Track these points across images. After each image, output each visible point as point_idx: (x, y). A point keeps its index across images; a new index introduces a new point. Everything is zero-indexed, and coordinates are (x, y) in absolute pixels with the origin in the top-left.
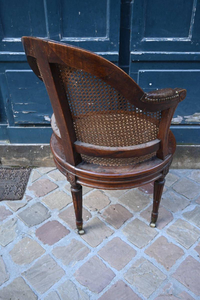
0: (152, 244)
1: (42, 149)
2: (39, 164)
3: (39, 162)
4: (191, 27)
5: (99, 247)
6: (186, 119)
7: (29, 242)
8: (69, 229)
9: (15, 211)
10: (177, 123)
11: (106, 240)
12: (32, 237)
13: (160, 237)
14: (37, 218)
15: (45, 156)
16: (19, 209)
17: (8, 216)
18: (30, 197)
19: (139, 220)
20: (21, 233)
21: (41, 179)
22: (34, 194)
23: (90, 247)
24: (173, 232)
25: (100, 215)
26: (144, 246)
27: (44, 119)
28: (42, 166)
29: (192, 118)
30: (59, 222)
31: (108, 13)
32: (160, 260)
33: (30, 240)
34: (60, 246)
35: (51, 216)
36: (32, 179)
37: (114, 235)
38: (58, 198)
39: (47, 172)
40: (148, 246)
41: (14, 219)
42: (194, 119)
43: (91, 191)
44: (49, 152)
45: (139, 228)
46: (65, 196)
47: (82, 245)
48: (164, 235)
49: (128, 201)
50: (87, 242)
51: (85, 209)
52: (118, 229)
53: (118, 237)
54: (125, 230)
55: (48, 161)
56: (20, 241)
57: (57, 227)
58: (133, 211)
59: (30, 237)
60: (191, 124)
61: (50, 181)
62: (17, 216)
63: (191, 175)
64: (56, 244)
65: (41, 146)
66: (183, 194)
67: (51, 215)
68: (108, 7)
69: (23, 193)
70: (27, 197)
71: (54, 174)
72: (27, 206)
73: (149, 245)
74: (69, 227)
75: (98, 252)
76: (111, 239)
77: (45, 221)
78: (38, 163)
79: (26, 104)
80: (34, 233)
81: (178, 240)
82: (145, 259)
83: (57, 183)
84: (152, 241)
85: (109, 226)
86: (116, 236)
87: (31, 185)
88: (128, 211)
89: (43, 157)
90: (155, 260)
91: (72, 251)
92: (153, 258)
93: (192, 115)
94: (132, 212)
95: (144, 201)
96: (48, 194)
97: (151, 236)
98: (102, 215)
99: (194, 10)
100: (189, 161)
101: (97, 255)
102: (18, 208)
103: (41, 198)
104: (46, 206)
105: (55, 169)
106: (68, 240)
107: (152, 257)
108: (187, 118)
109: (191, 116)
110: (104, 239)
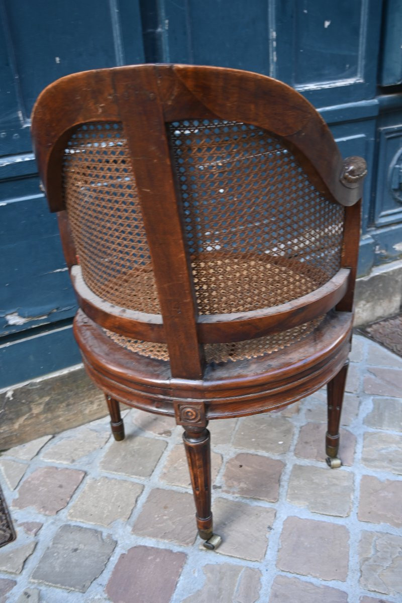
1: (11, 399)
2: (6, 443)
3: (5, 436)
4: (271, 68)
5: (271, 555)
8: (181, 549)
9: (18, 572)
11: (272, 533)
13: (362, 480)
14: (87, 562)
15: (18, 415)
16: (25, 562)
17: (8, 594)
18: (32, 523)
19: (301, 466)
21: (32, 473)
22: (40, 513)
23: (253, 563)
24: (376, 460)
25: (223, 491)
26: (350, 508)
27: (7, 322)
28: (15, 443)
30: (145, 547)
32: (396, 521)
34: (189, 597)
35: (119, 542)
36: (8, 483)
37: (280, 516)
38: (103, 497)
39: (35, 453)
41: (30, 592)
43: (165, 452)
44: (30, 402)
45: (314, 481)
46: (117, 487)
47: (235, 570)
48: (364, 473)
49: (253, 440)
50: (238, 557)
51: (182, 493)
52: (278, 500)
53: (292, 517)
54: (294, 497)
55: (29, 425)
57: (149, 558)
58: (278, 455)
61: (57, 468)
62: (32, 580)
64: (175, 596)
65: (5, 393)
67: (115, 540)
69: (7, 522)
70: (25, 527)
71: (56, 450)
72: (39, 547)
73: (357, 504)
74: (175, 545)
75: (276, 567)
76: (282, 527)
77: (111, 559)
78: (4, 438)
80: (105, 599)
81: (394, 469)
82: (371, 532)
83: (77, 466)
84: (356, 492)
85: (255, 503)
86: (285, 517)
87: (17, 496)
88: (268, 458)
89: (14, 421)
90: (388, 524)
91: (223, 592)
92: (382, 523)
94: (276, 457)
95: (283, 428)
96: (74, 496)
97: (345, 485)
98: (225, 488)
99: (273, 36)
101: (279, 573)
102: (22, 561)
103: (64, 514)
104: (89, 527)
105: (50, 440)
106: (196, 575)
107: (379, 522)
110: (268, 533)
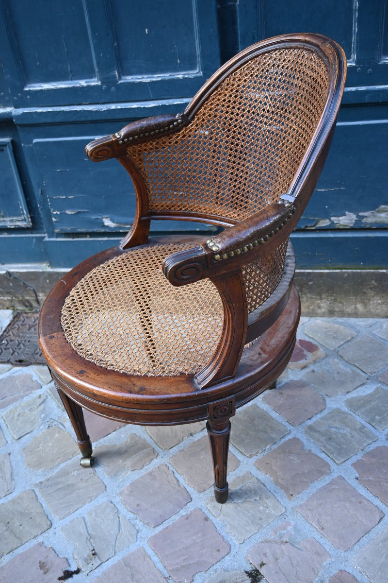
0: (272, 450)
4: (353, 39)
5: (174, 450)
6: (363, 218)
7: (57, 435)
9: (46, 383)
10: (346, 226)
11: (189, 438)
12: (64, 426)
13: (290, 440)
17: (33, 392)
19: (259, 407)
20: (48, 419)
23: (159, 449)
24: (319, 432)
26: (257, 453)
27: (103, 223)
29: (375, 216)
31: (196, 27)
32: (280, 480)
33: (59, 432)
34: (107, 445)
40: (263, 453)
41: (42, 396)
42: (381, 217)
45: (254, 422)
47: (145, 446)
48: (299, 436)
50: (155, 440)
56: (43, 433)
59: (61, 427)
60: (374, 227)
62: (48, 391)
63: (382, 330)
64: (101, 440)
66: (356, 364)
68: (195, 15)
73: (266, 453)
75: (169, 459)
76: (199, 438)
79: (70, 197)
81: (324, 446)
82: (253, 476)
84: (275, 446)
90: (272, 479)
91: (126, 454)
92: (268, 475)
93: (374, 209)
97: (273, 436)
99: (356, 7)
100: (380, 302)
101: (167, 464)
106: (123, 436)
108: (366, 217)
109: (373, 211)
110: (187, 437)
